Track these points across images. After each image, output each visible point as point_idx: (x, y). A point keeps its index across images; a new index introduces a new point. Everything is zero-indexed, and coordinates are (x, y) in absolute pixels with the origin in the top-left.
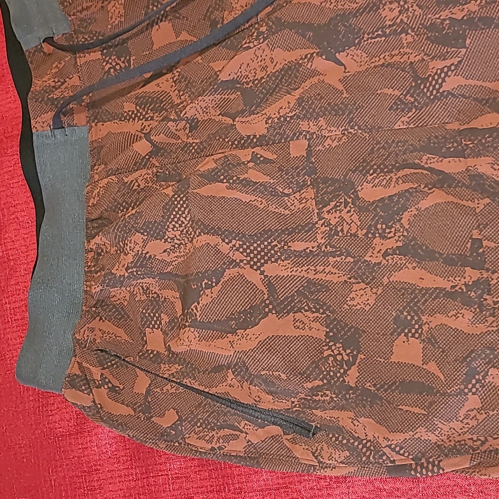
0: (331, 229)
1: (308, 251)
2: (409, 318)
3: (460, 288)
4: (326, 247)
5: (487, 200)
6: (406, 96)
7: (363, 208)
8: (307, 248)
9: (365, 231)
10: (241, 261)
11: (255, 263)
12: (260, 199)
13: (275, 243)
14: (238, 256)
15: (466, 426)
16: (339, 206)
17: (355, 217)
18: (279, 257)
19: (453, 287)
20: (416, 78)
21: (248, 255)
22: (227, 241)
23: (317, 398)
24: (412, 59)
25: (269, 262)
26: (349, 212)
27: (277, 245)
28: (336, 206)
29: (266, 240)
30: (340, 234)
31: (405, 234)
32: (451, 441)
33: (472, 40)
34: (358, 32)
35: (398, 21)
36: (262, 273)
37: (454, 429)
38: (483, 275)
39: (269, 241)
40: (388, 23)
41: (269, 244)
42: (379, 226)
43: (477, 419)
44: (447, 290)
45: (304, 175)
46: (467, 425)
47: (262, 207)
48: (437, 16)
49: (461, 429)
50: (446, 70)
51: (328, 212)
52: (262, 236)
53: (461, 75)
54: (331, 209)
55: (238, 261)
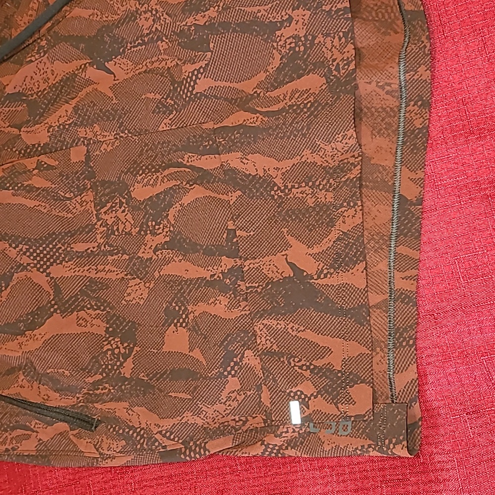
0: (108, 229)
1: (89, 251)
2: (177, 308)
3: (218, 277)
4: (105, 247)
5: (239, 193)
6: (166, 99)
7: (135, 207)
8: (89, 249)
9: (138, 229)
10: (28, 264)
11: (42, 266)
12: (43, 204)
13: (60, 245)
14: (25, 260)
15: (228, 408)
16: (115, 207)
17: (129, 217)
18: (64, 259)
19: (212, 276)
20: (173, 82)
21: (35, 258)
22: (14, 245)
23: (98, 392)
24: (169, 65)
25: (55, 264)
26: (123, 211)
27: (61, 248)
28: (112, 207)
29: (51, 243)
30: (116, 233)
31: (172, 229)
32: (216, 423)
33: (215, 43)
34: (122, 42)
35: (154, 29)
36: (48, 275)
37: (218, 411)
38: (237, 262)
39: (54, 244)
40: (146, 32)
41: (54, 246)
42: (150, 224)
43: (237, 400)
44: (207, 279)
45: (84, 179)
46: (230, 407)
47: (45, 211)
48: (184, 23)
49: (225, 411)
50: (196, 73)
51: (105, 213)
52: (47, 239)
53: (210, 77)
54: (108, 210)
55: (25, 264)
